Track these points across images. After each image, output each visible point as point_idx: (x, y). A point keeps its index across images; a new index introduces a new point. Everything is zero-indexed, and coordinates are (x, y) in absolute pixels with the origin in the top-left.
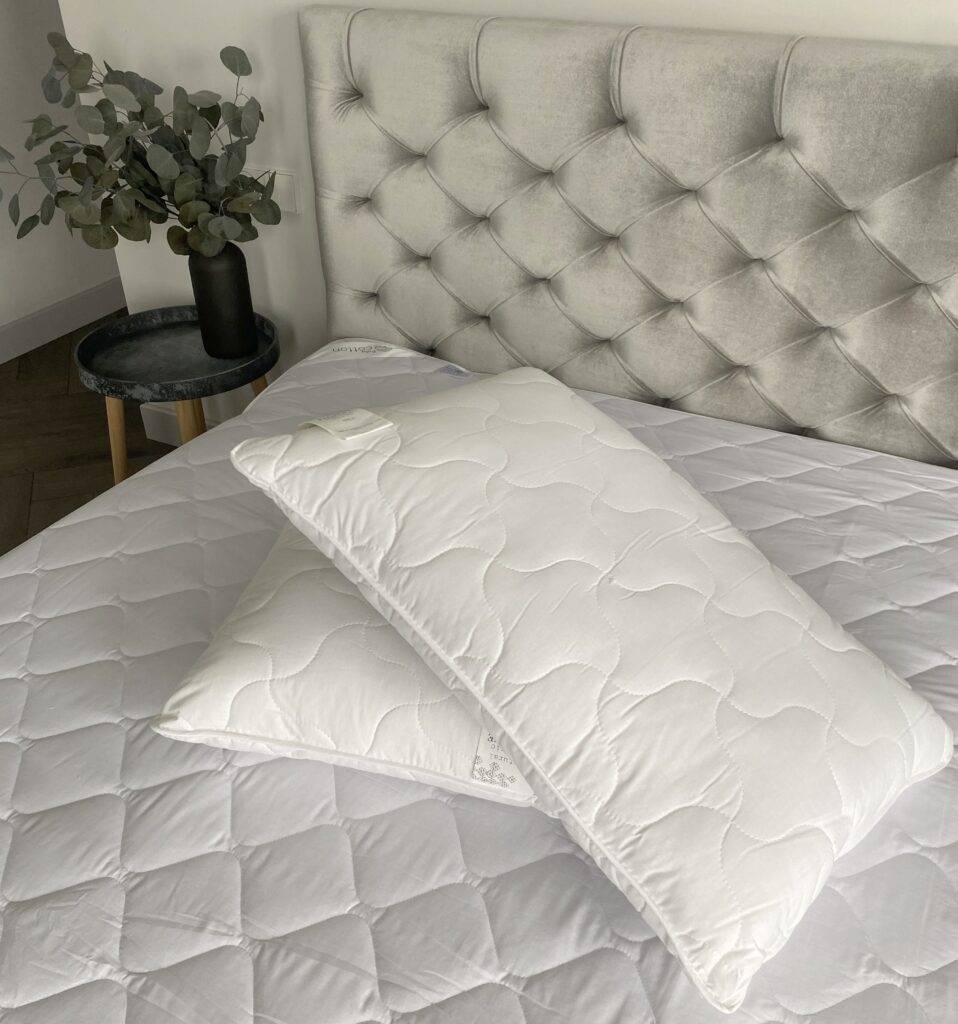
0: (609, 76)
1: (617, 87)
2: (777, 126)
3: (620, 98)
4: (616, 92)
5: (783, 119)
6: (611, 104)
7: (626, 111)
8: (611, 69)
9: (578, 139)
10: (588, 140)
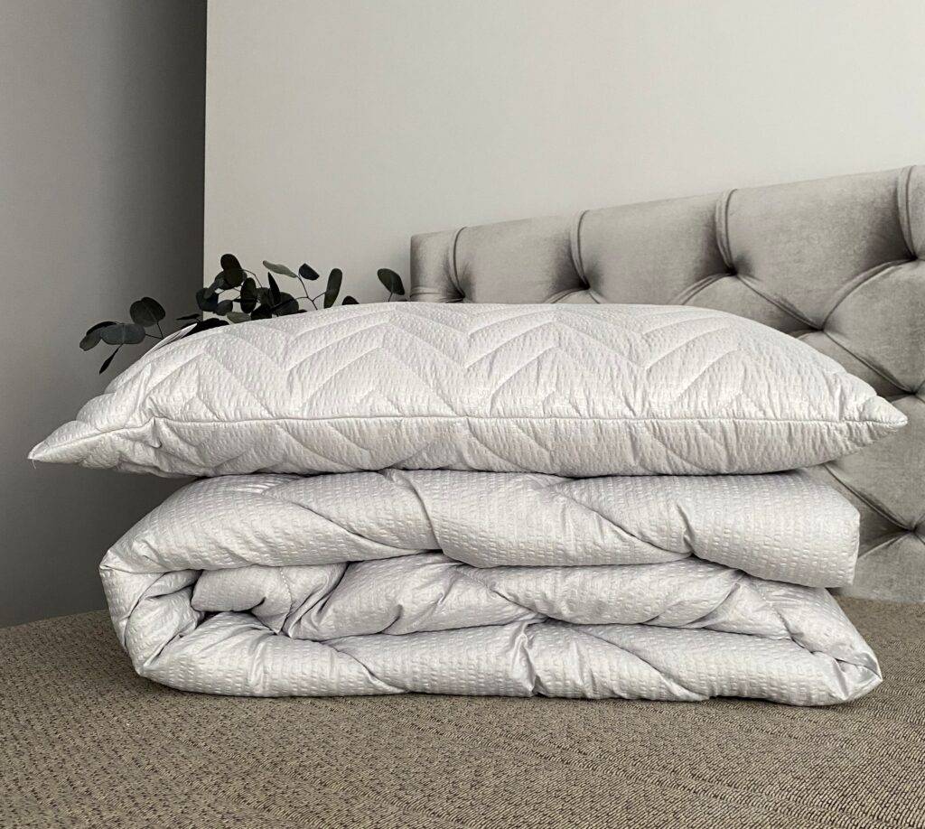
0: (714, 223)
1: (724, 232)
2: (907, 239)
3: (728, 243)
4: (724, 238)
5: (912, 229)
6: (718, 249)
7: (735, 256)
8: (717, 216)
9: (684, 289)
10: (694, 289)
